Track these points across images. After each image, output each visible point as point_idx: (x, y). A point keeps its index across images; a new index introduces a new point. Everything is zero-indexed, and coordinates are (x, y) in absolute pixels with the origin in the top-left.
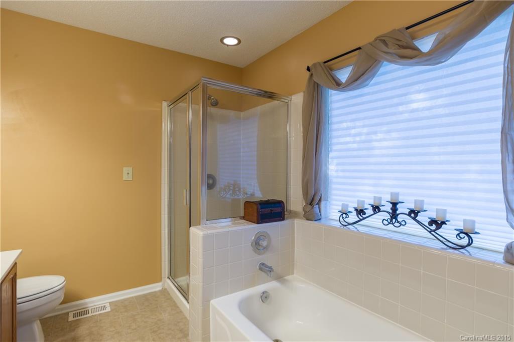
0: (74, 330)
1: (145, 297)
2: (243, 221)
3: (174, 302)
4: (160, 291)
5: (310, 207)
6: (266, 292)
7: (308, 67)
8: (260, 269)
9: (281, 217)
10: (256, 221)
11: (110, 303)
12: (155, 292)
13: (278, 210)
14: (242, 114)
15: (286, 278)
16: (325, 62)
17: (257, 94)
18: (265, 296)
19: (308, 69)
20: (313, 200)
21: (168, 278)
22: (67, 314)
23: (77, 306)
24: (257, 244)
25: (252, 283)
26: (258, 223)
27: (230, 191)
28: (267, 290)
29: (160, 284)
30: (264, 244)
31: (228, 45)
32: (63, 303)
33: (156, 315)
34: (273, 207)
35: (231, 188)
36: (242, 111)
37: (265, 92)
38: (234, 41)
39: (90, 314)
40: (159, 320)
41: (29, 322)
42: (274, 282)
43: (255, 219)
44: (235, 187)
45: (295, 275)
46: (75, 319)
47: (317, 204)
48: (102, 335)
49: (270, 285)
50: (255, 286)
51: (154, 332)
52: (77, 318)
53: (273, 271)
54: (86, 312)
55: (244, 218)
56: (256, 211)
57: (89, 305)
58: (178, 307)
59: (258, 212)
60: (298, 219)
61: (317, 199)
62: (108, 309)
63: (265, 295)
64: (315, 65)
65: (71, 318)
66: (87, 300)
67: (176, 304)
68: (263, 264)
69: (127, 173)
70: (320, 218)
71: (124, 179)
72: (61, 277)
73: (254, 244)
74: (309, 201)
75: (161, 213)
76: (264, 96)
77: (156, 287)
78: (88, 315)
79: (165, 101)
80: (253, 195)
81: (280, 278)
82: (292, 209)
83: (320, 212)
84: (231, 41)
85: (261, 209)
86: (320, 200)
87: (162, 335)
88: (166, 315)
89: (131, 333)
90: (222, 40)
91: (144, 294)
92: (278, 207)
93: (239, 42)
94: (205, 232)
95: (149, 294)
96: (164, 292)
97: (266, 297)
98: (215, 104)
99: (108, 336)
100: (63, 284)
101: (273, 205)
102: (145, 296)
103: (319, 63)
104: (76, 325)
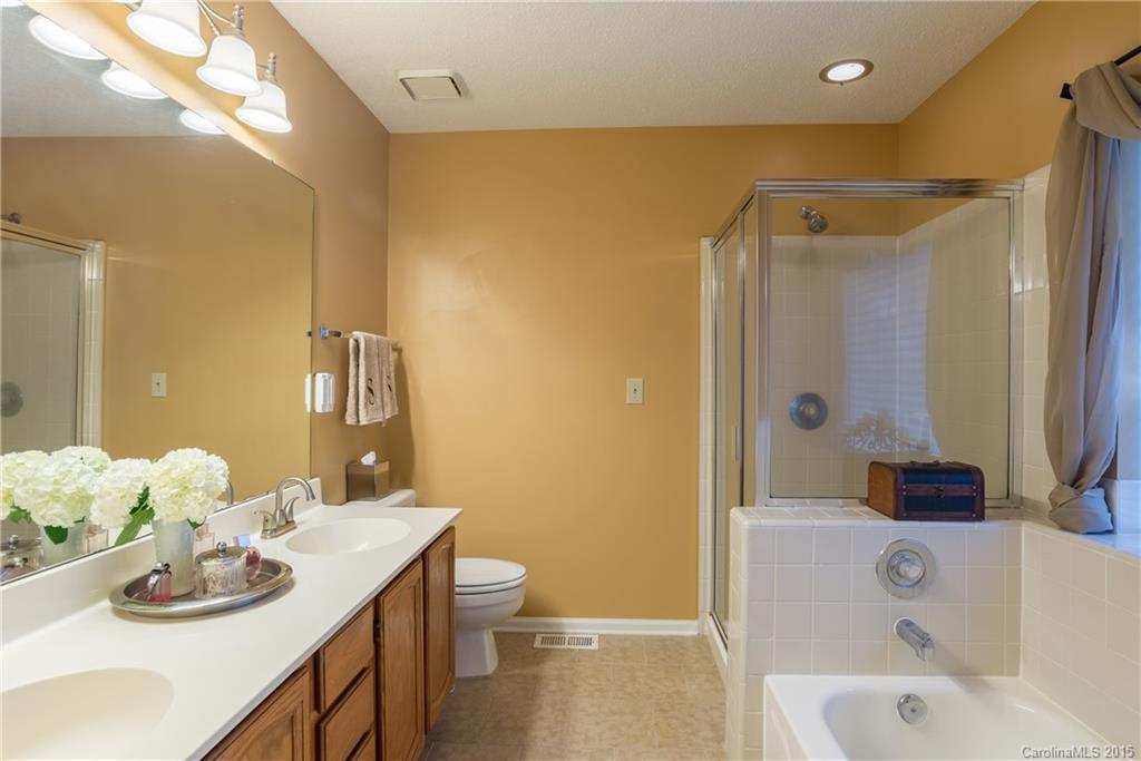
0: (538, 664)
1: (664, 643)
2: (866, 508)
3: (715, 666)
4: (693, 637)
5: (1071, 491)
6: (916, 698)
7: (1066, 87)
8: (901, 634)
9: (973, 511)
10: (892, 513)
11: (600, 636)
12: (683, 637)
13: (963, 490)
14: (898, 242)
15: (986, 678)
16: (1119, 62)
17: (924, 193)
18: (910, 707)
19: (1066, 93)
20: (1081, 473)
21: (711, 614)
22: (534, 635)
23: (548, 625)
24: (891, 569)
25: (878, 666)
26: (897, 517)
27: (869, 435)
28: (919, 695)
29: (695, 623)
30: (914, 572)
31: (842, 83)
32: (520, 613)
33: (673, 681)
34: (946, 482)
35: (873, 428)
36: (898, 234)
37: (948, 182)
38: (854, 70)
39: (566, 646)
40: (678, 692)
41: (476, 627)
42: (946, 678)
43: (890, 506)
44: (881, 427)
45: (1021, 677)
46: (543, 646)
47: (1099, 485)
48: (576, 686)
49: (930, 684)
50: (886, 674)
51: (662, 711)
52: (546, 646)
53: (932, 645)
54: (560, 640)
55: (867, 502)
56: (892, 487)
57: (568, 630)
58: (720, 679)
59: (897, 491)
60: (1030, 523)
61: (1097, 469)
62: (595, 646)
63: (911, 704)
64: (1084, 77)
65: (537, 644)
66: (565, 620)
67: (717, 672)
68: (909, 624)
69: (634, 390)
70: (1111, 528)
71: (628, 401)
72: (519, 566)
73: (883, 567)
74: (1069, 474)
75: (698, 473)
76: (945, 194)
77: (685, 628)
78: (563, 647)
79: (705, 236)
80: (923, 448)
81: (966, 674)
82: (1024, 495)
83: (1110, 510)
84: (847, 72)
85: (906, 482)
86: (1110, 474)
87: (674, 721)
88: (694, 687)
89: (621, 698)
90: (823, 76)
91: (660, 636)
92: (961, 483)
93: (869, 67)
94: (755, 522)
95: (672, 638)
96: (701, 641)
97: (913, 711)
98: (818, 228)
99: (585, 690)
100: (521, 580)
101: (944, 477)
102: (663, 639)
103: (1098, 67)
104: (542, 656)
